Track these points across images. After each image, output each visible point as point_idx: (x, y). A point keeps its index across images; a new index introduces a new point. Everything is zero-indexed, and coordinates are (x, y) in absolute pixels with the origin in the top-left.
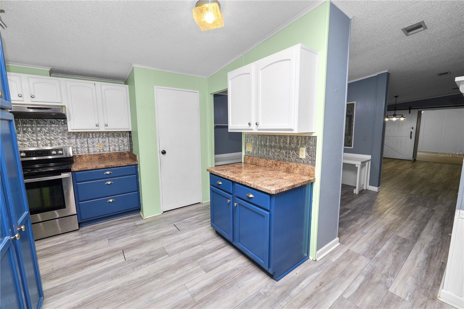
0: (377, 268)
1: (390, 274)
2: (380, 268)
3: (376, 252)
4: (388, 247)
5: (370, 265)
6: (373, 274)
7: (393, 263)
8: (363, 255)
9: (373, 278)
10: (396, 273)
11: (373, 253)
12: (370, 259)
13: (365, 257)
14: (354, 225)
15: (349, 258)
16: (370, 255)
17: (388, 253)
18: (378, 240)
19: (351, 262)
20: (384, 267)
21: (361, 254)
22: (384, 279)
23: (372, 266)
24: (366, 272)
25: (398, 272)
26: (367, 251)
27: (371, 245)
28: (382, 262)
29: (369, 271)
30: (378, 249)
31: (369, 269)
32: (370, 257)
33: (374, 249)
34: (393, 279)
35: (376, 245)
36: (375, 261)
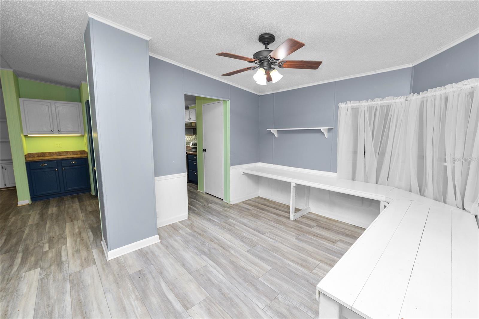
0: (59, 273)
1: (45, 278)
2: (57, 275)
3: (71, 285)
4: (65, 303)
5: (66, 270)
6: (58, 267)
7: (48, 290)
8: (79, 271)
9: (56, 265)
10: (40, 284)
11: (74, 280)
12: (71, 274)
13: (77, 272)
14: (131, 289)
15: (87, 260)
16: (74, 277)
17: (59, 295)
18: (83, 301)
19: (82, 259)
20: (54, 279)
21: (82, 271)
22: (48, 271)
23: (64, 271)
24: (65, 264)
25: (39, 286)
26: (80, 277)
27: (83, 286)
28: (59, 280)
29: (64, 266)
30: (73, 289)
31: (64, 267)
32: (72, 276)
33: (76, 285)
34: (40, 277)
35: (78, 292)
36: (65, 276)
